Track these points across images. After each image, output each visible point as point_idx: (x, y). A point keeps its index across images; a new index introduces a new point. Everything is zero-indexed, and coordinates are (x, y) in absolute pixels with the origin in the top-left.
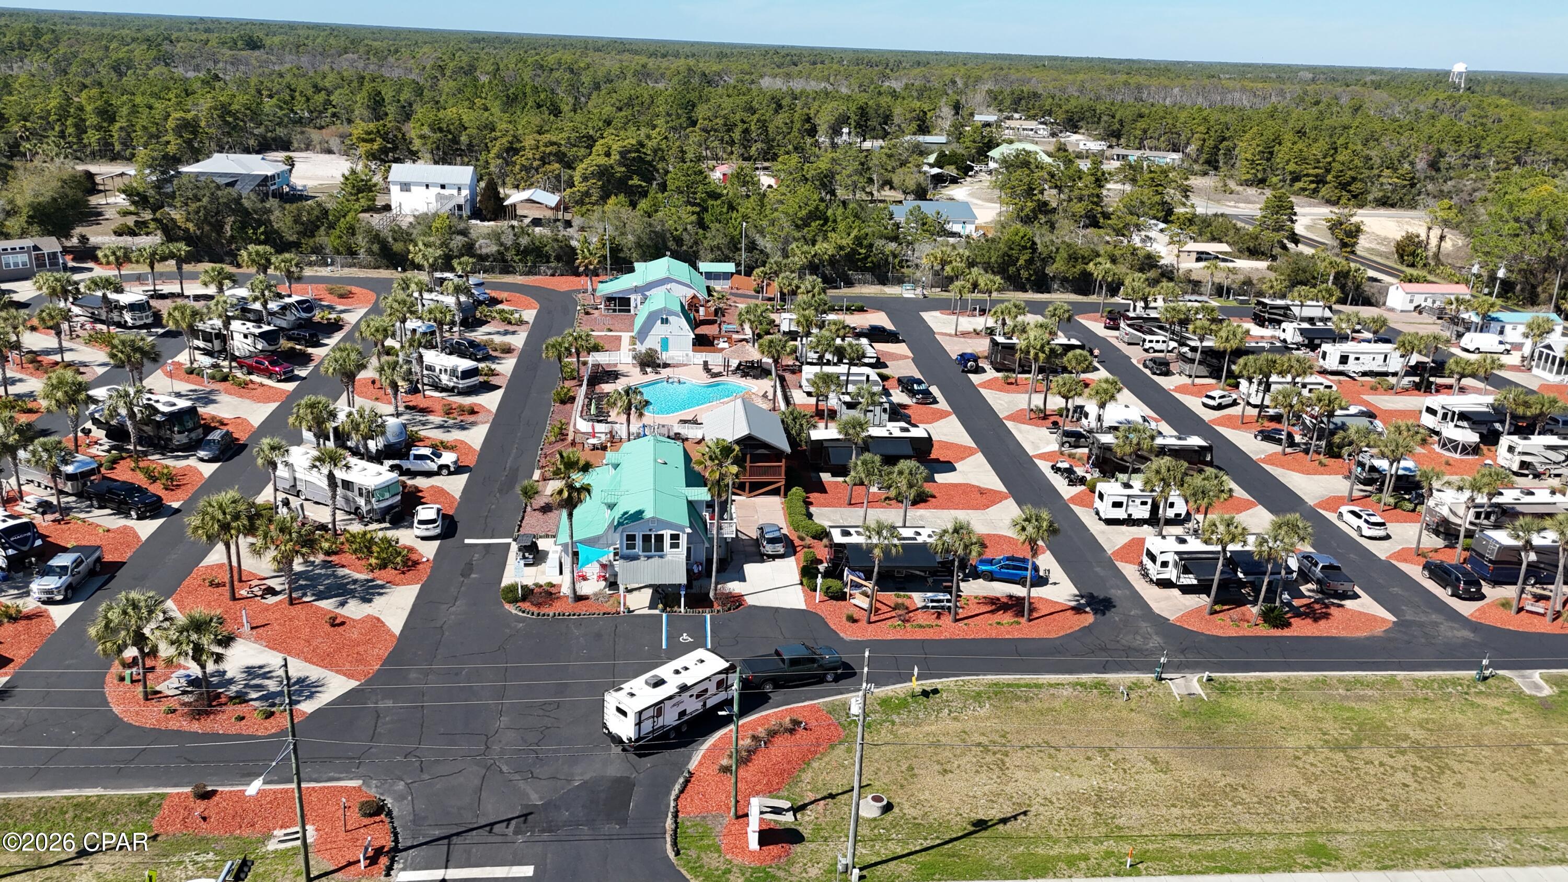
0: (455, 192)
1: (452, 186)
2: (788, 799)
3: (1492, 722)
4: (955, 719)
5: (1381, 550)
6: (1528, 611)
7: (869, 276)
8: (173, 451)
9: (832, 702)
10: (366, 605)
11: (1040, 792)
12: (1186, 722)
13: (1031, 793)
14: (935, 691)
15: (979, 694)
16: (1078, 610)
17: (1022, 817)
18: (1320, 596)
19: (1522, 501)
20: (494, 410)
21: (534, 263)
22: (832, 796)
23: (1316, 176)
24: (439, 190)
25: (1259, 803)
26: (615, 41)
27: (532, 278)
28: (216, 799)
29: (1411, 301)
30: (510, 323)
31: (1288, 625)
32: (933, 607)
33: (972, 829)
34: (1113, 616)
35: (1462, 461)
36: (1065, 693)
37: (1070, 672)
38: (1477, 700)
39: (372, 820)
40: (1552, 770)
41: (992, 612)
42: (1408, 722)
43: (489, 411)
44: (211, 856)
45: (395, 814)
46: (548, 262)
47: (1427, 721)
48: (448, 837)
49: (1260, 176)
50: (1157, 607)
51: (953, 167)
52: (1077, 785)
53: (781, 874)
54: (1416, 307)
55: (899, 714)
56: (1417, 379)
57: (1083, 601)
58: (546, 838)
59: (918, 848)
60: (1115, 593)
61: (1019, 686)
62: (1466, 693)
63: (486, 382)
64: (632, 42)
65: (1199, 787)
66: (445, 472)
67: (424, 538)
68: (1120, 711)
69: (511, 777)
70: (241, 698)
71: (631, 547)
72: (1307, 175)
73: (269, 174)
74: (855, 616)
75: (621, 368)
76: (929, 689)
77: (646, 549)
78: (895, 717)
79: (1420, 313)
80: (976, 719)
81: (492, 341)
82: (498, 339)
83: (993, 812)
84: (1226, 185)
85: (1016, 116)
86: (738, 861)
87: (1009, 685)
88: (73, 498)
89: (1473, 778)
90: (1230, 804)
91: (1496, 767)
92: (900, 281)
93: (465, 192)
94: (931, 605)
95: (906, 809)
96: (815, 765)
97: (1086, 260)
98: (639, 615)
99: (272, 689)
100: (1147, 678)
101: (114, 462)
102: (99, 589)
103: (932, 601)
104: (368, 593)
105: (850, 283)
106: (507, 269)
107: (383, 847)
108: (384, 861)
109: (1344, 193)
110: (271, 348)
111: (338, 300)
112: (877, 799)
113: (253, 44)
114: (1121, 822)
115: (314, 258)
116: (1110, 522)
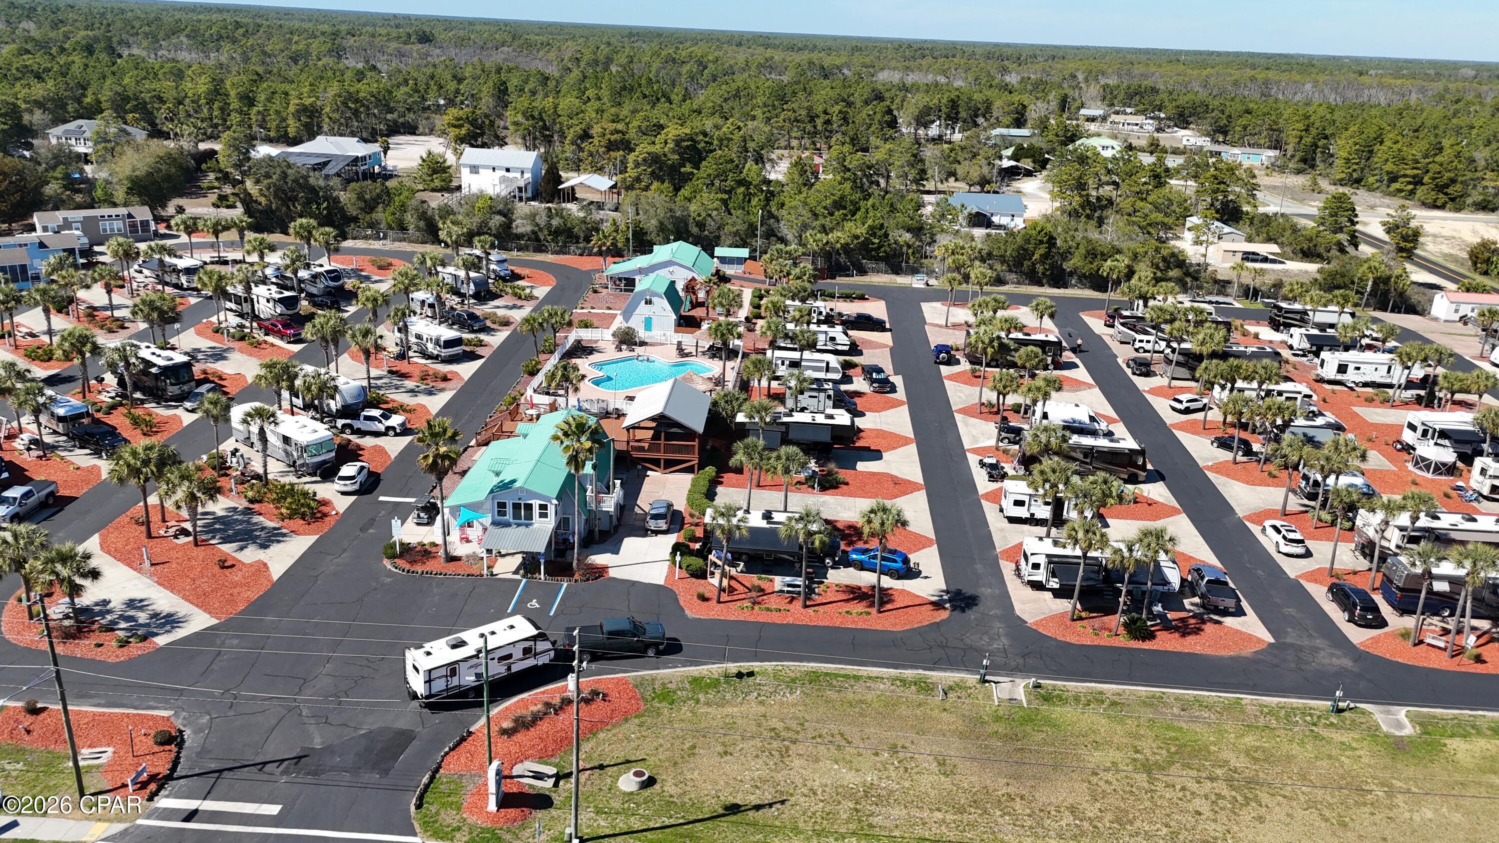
0: (518, 175)
1: (516, 169)
2: (556, 766)
3: (1330, 757)
4: (762, 703)
5: (1293, 569)
6: (1429, 644)
7: (882, 265)
8: (167, 401)
9: (642, 677)
10: (261, 551)
11: (809, 783)
12: (995, 727)
13: (799, 781)
14: (751, 674)
15: (793, 681)
16: (938, 605)
17: (779, 806)
18: (1202, 610)
19: (1460, 527)
20: (466, 379)
21: (565, 243)
22: (601, 767)
23: (1414, 177)
24: (504, 173)
25: (1029, 816)
26: (761, 36)
27: (562, 256)
28: (44, 715)
29: (1457, 311)
30: (520, 298)
31: (1151, 636)
32: (788, 592)
33: (721, 811)
34: (972, 615)
35: (1433, 480)
36: (882, 686)
37: (896, 667)
38: (1325, 733)
39: (162, 748)
40: (1373, 814)
41: (847, 601)
42: (1235, 748)
43: (461, 379)
44: (20, 766)
45: (186, 744)
46: (577, 242)
47: (1257, 749)
48: (221, 771)
49: (1355, 175)
50: (1020, 609)
51: (1029, 160)
52: (850, 778)
53: (508, 837)
54: (1461, 318)
55: (707, 693)
56: (1422, 393)
57: (946, 597)
58: (307, 781)
59: (658, 825)
60: (985, 592)
61: (837, 676)
62: (1315, 725)
63: (472, 352)
64: (776, 36)
65: (975, 794)
66: (391, 433)
67: (344, 493)
68: (931, 710)
69: (306, 720)
70: (110, 628)
71: (502, 513)
72: (1405, 176)
73: (360, 155)
74: (707, 595)
75: (601, 345)
76: (744, 671)
77: (516, 516)
78: (702, 697)
79: (1465, 324)
80: (782, 704)
81: (495, 314)
82: (501, 312)
83: (752, 797)
84: (1316, 184)
85: (1129, 110)
86: (472, 819)
87: (827, 674)
88: (64, 438)
89: (1279, 813)
90: (999, 813)
91: (1311, 805)
92: (914, 271)
93: (528, 175)
94: (786, 589)
95: (668, 786)
96: (602, 735)
97: (1105, 257)
98: (500, 579)
99: (141, 621)
100: (972, 679)
101: (113, 407)
102: (45, 520)
103: (789, 585)
104: (270, 538)
105: (863, 272)
106: (540, 248)
107: (159, 774)
108: (153, 787)
109: (1441, 196)
110: (289, 312)
111: (376, 270)
112: (638, 774)
113: (425, 38)
114: (875, 820)
115: (369, 232)
116: (1013, 520)
